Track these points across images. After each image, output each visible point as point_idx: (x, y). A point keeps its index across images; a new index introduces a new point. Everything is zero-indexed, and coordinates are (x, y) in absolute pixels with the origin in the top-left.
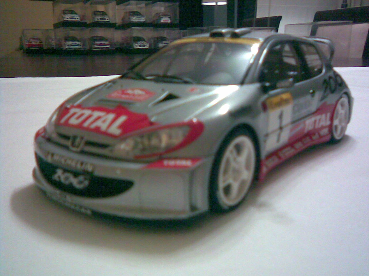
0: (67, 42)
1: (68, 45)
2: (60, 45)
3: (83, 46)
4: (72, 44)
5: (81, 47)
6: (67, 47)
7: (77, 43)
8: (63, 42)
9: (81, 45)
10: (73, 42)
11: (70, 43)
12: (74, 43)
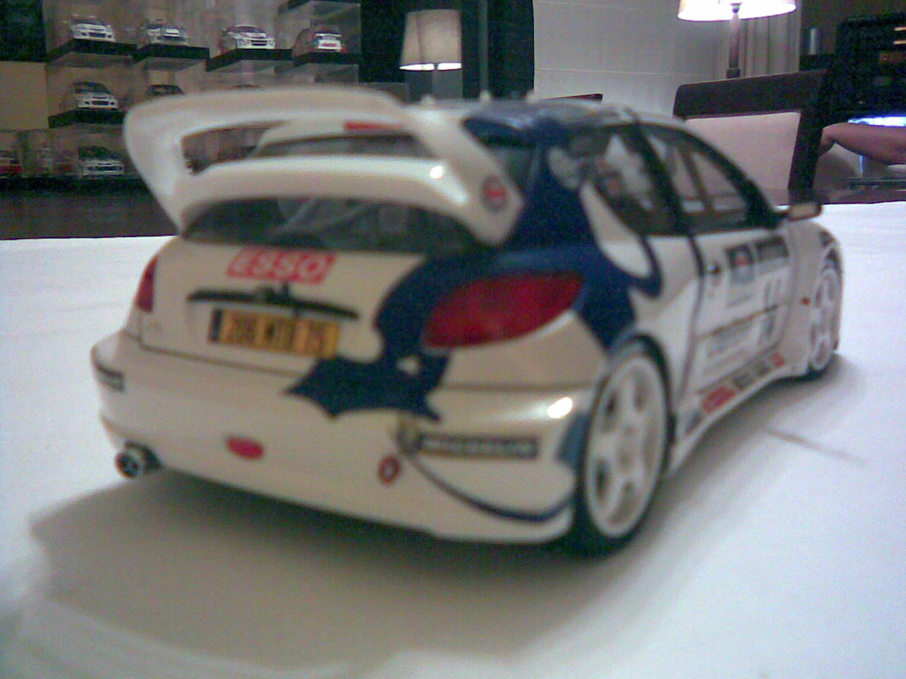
0: (87, 161)
1: (90, 169)
2: (68, 168)
3: (126, 171)
4: (100, 164)
5: (122, 172)
6: (86, 173)
7: (112, 163)
8: (76, 160)
9: (121, 169)
10: (102, 160)
11: (95, 163)
12: (104, 163)
